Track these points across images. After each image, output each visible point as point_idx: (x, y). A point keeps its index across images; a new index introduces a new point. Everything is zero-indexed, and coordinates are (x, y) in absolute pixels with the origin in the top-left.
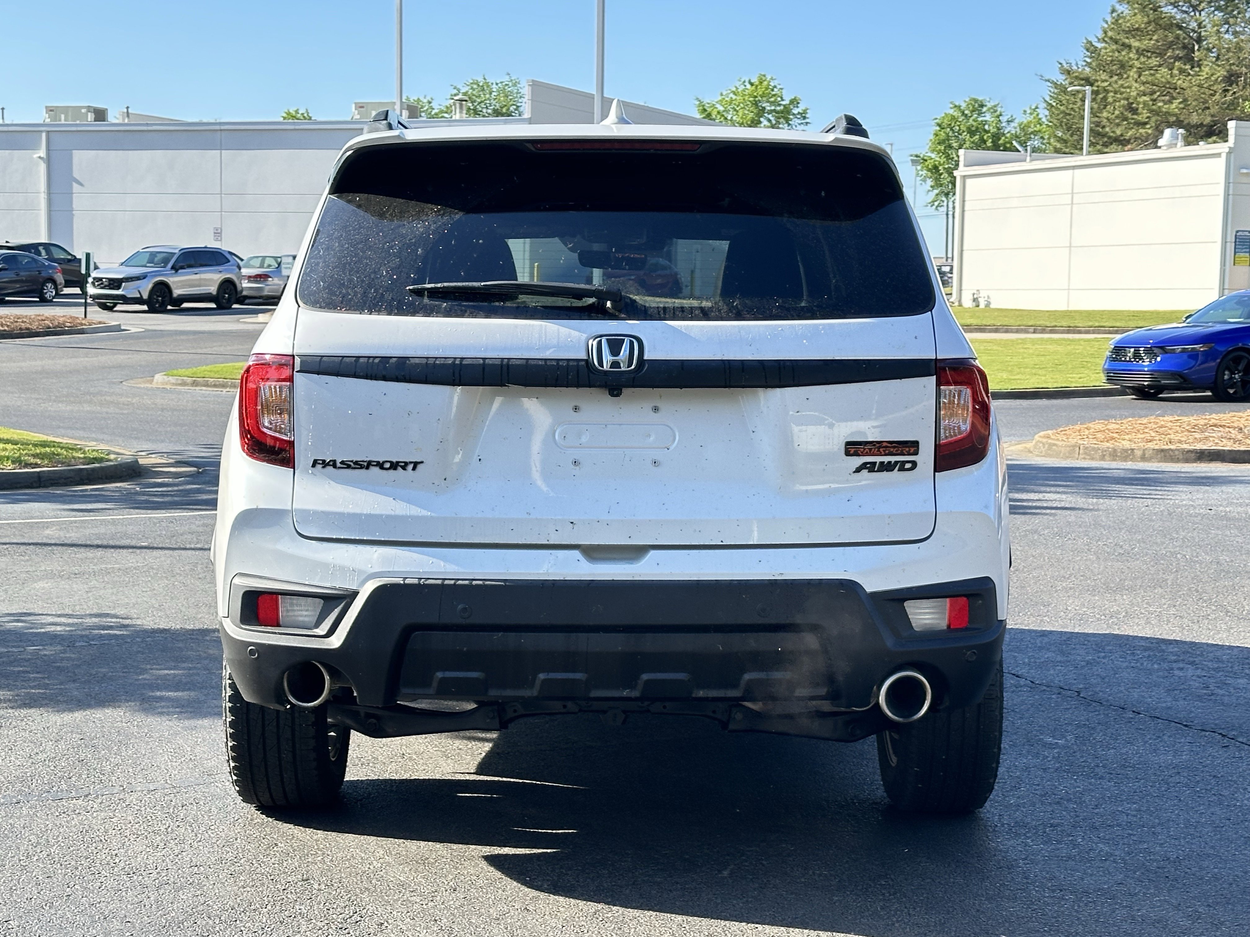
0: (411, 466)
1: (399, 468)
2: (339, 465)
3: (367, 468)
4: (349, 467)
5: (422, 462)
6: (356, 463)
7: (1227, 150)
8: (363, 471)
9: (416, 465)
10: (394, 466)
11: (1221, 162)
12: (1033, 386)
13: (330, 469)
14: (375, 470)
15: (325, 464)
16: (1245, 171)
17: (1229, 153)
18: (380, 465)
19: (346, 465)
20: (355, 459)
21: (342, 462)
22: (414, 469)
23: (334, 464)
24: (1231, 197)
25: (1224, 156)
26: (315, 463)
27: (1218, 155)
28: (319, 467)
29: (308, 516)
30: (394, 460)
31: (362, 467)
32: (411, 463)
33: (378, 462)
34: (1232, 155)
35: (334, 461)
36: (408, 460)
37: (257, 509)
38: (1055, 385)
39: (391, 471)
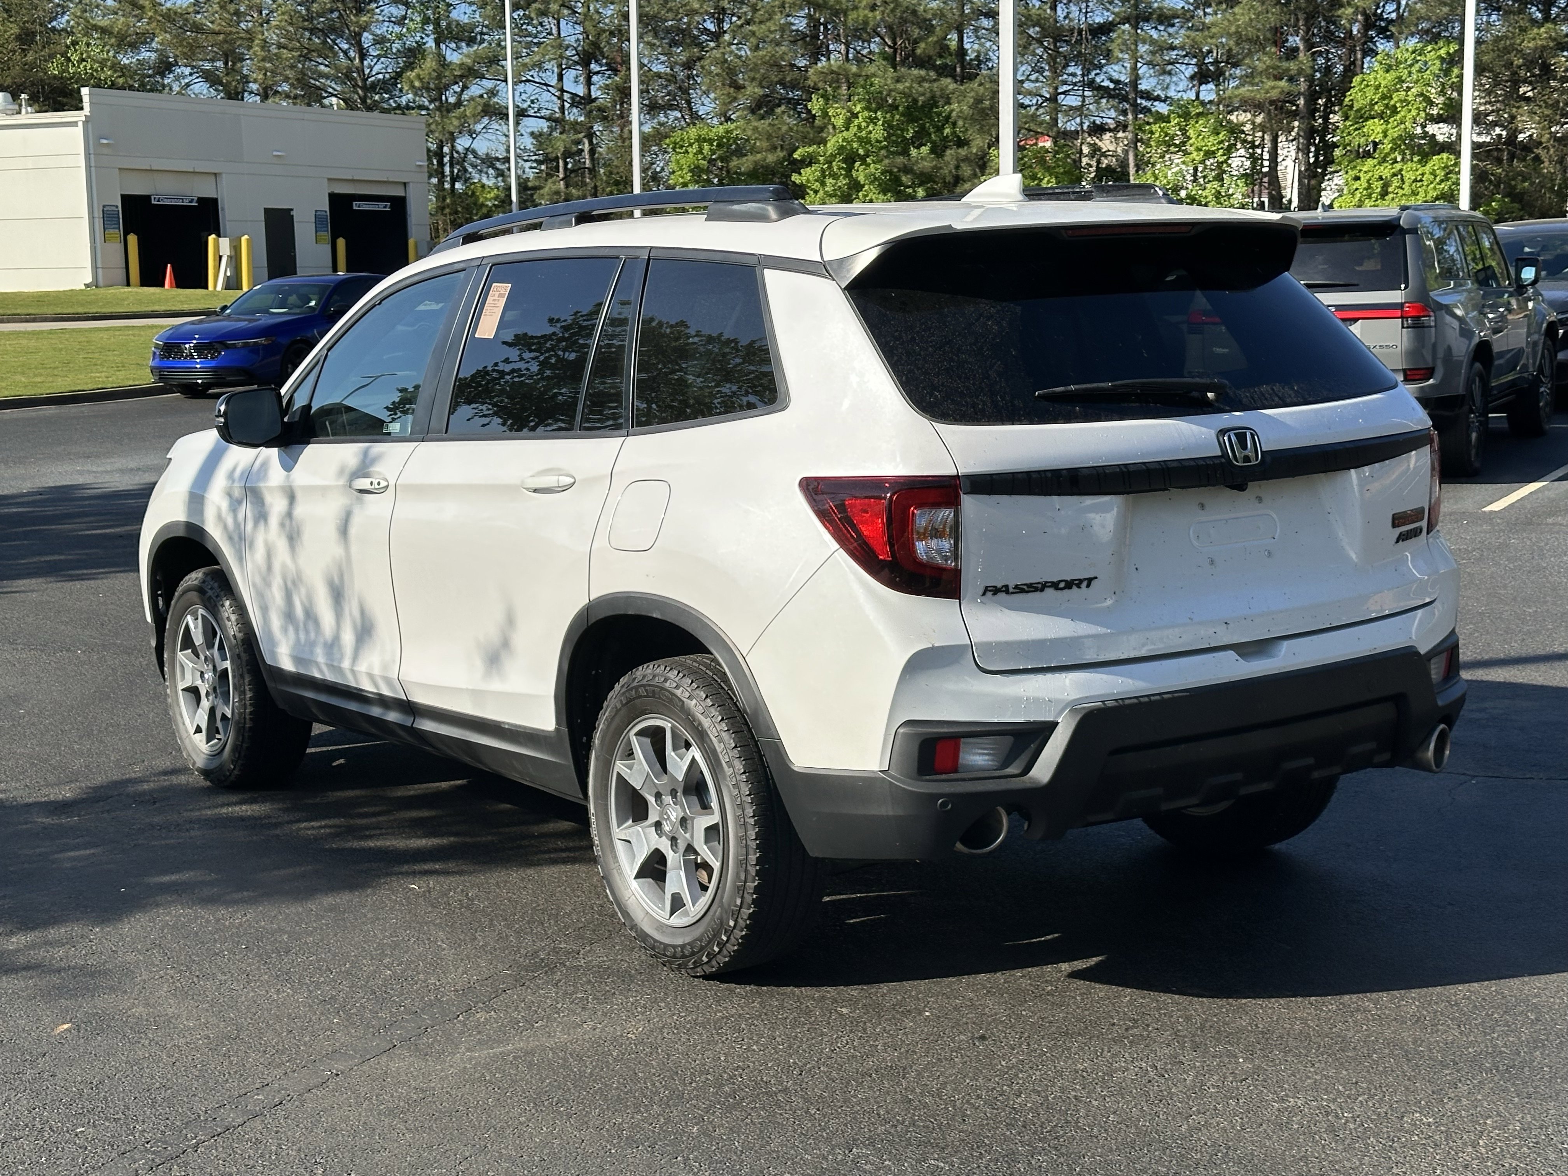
0: (1085, 583)
1: (1074, 587)
2: (1011, 590)
3: (1042, 590)
4: (1022, 591)
5: (1096, 578)
6: (1030, 585)
7: (84, 119)
8: (1038, 594)
9: (1090, 581)
10: (1069, 585)
11: (79, 130)
12: (68, 389)
13: (1002, 596)
14: (1050, 591)
15: (996, 591)
16: (105, 141)
17: (85, 123)
18: (1055, 585)
19: (1020, 589)
20: (1028, 582)
21: (1016, 587)
22: (1088, 586)
23: (1006, 589)
24: (93, 169)
25: (80, 124)
26: (986, 590)
27: (74, 124)
28: (989, 594)
29: (989, 648)
30: (1069, 579)
31: (1036, 590)
32: (1085, 579)
33: (1052, 582)
34: (90, 125)
35: (1007, 586)
36: (1082, 578)
37: (933, 648)
38: (90, 386)
39: (1066, 591)
